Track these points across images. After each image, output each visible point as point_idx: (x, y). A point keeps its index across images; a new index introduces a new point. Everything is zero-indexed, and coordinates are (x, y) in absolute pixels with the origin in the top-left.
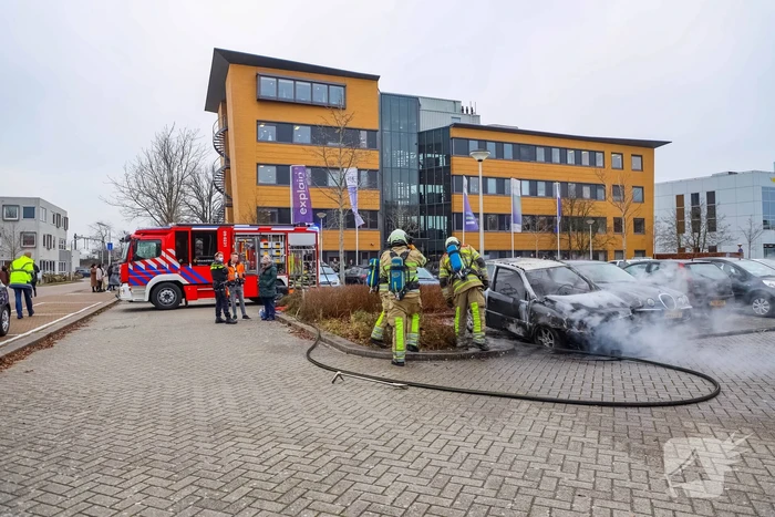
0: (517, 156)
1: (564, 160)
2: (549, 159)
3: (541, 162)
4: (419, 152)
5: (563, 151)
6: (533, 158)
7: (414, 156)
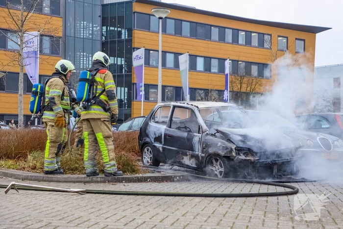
0: (194, 34)
1: (235, 40)
2: (222, 38)
3: (215, 41)
4: (103, 25)
5: (236, 32)
6: (208, 37)
7: (97, 28)
